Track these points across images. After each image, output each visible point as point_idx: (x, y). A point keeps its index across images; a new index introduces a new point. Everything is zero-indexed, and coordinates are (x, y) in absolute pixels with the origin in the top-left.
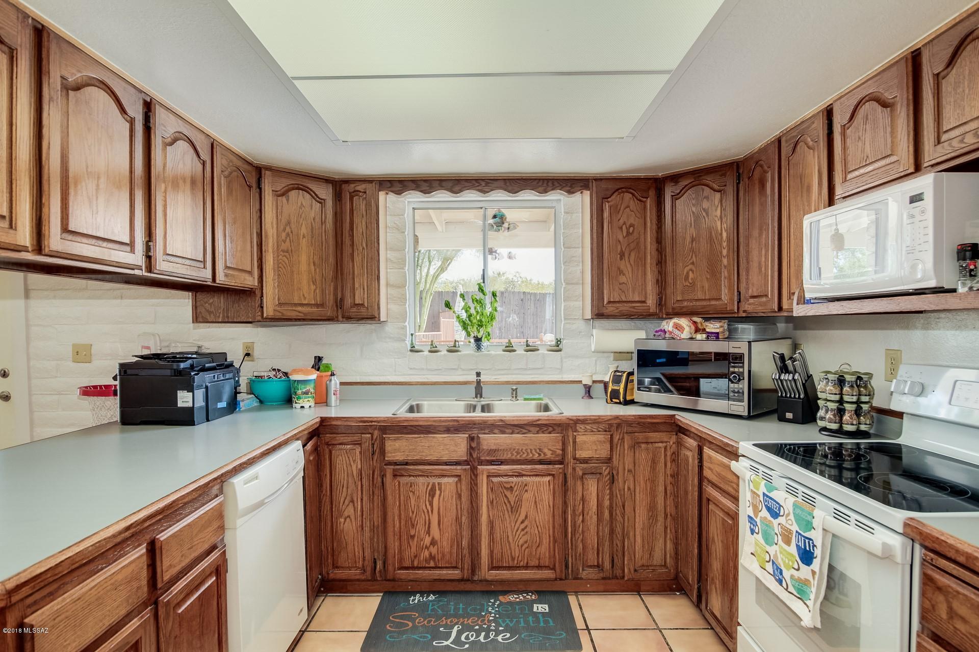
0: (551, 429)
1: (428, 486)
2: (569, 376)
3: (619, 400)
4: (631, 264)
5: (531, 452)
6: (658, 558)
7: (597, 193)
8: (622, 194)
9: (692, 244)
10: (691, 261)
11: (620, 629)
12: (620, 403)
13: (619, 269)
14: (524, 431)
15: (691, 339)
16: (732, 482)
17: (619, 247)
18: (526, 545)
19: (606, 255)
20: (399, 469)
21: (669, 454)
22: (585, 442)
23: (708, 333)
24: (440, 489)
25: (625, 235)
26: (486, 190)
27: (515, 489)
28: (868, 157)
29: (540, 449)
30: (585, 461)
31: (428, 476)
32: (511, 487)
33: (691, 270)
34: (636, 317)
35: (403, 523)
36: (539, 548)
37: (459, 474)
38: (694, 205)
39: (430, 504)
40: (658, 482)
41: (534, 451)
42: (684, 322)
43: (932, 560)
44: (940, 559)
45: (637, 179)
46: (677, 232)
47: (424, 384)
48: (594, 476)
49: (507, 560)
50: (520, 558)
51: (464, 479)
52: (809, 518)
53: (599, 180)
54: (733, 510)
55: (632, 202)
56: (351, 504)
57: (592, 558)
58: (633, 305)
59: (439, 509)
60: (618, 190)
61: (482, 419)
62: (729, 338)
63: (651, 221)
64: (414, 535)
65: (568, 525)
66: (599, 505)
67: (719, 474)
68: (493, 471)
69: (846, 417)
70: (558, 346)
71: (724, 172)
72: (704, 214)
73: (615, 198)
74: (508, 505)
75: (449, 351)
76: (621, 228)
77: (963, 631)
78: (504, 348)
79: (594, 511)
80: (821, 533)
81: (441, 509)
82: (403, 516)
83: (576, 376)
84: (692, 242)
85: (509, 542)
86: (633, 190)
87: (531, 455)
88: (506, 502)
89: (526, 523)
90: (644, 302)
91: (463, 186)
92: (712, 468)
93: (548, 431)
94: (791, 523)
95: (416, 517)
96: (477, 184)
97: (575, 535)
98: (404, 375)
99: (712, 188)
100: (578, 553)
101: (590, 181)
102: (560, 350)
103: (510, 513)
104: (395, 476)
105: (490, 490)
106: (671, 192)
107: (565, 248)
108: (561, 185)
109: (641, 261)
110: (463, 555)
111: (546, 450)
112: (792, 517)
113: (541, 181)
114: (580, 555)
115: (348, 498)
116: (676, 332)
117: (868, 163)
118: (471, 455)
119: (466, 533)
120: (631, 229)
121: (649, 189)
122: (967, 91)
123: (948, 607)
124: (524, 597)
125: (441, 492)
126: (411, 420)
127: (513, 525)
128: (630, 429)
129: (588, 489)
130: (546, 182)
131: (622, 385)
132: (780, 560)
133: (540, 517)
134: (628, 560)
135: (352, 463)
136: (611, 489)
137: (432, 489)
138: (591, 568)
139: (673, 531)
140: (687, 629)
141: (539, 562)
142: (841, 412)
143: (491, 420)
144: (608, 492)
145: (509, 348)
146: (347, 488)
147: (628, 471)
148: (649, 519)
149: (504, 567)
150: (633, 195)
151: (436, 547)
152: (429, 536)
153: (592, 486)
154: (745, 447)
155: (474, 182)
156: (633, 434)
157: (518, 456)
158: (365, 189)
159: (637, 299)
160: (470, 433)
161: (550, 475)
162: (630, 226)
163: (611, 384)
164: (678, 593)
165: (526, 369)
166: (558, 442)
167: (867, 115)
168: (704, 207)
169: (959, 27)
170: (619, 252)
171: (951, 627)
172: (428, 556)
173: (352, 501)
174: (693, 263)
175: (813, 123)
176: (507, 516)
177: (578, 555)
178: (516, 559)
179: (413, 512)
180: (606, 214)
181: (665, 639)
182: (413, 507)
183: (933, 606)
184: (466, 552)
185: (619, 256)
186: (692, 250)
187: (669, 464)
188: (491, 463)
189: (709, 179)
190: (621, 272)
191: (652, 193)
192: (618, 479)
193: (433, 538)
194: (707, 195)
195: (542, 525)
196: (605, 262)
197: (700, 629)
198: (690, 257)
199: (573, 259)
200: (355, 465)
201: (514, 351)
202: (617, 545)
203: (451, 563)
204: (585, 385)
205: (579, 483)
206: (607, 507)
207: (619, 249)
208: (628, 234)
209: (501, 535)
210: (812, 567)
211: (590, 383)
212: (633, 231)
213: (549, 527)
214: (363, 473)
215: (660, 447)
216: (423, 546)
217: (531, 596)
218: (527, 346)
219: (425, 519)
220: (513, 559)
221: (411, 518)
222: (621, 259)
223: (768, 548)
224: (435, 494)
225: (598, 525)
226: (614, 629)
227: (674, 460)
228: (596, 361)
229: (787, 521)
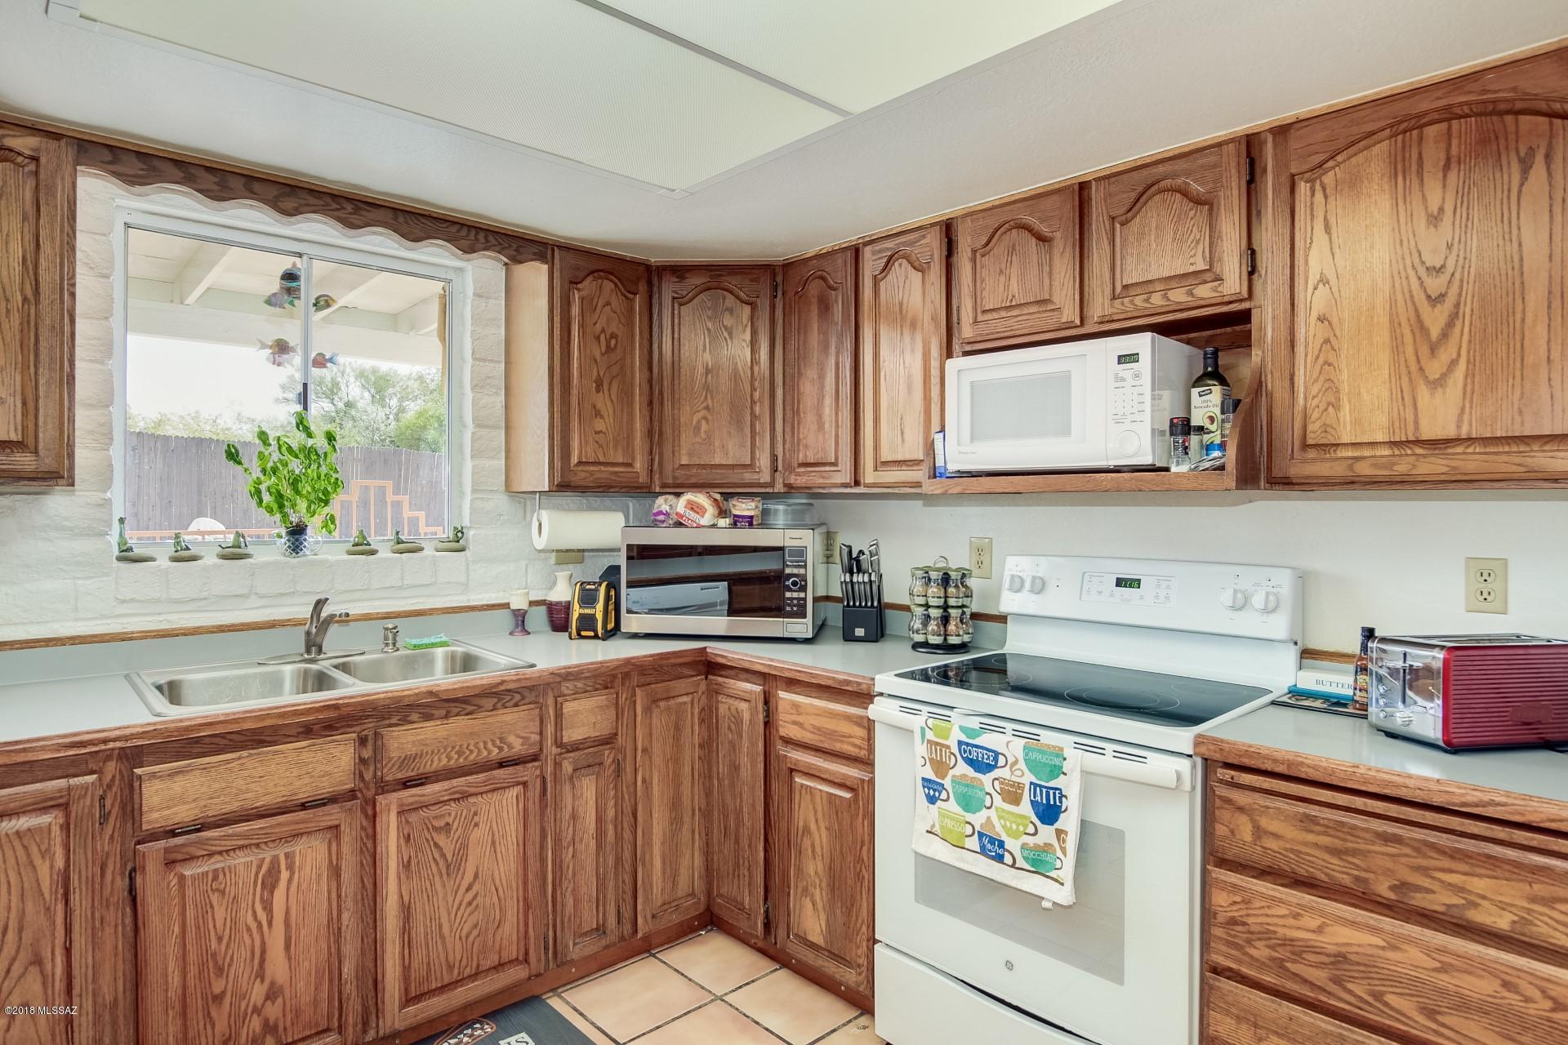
0: (518, 697)
1: (260, 867)
2: (480, 596)
3: (595, 631)
4: (612, 401)
5: (485, 748)
6: (683, 887)
7: (561, 272)
8: (600, 281)
9: (706, 379)
10: (705, 404)
11: (667, 1023)
12: (596, 637)
13: (594, 407)
14: (470, 708)
15: (714, 526)
16: (850, 737)
17: (595, 370)
18: (475, 932)
19: (575, 381)
20: (183, 845)
21: (696, 711)
22: (577, 712)
23: (735, 516)
24: (290, 867)
25: (603, 350)
26: (356, 222)
27: (455, 827)
28: (1014, 296)
29: (502, 739)
30: (575, 747)
31: (257, 845)
32: (448, 824)
33: (705, 418)
34: (617, 490)
35: (192, 971)
36: (500, 930)
37: (337, 823)
38: (709, 318)
39: (265, 908)
40: (684, 760)
41: (490, 745)
42: (701, 499)
43: (1232, 778)
44: (1243, 775)
45: (621, 260)
46: (682, 357)
47: (164, 636)
48: (591, 770)
49: (439, 975)
50: (464, 963)
51: (348, 830)
52: (1057, 761)
53: (568, 249)
54: (855, 778)
55: (614, 296)
56: (34, 971)
57: (589, 920)
58: (616, 469)
59: (287, 912)
60: (593, 272)
61: (390, 695)
62: (764, 525)
63: (641, 333)
64: (224, 993)
65: (547, 871)
66: (600, 820)
67: (819, 729)
68: (411, 800)
69: (952, 627)
70: (458, 541)
71: (755, 276)
72: (726, 334)
73: (588, 285)
74: (441, 862)
75: (224, 557)
76: (598, 338)
77: (1276, 849)
78: (349, 546)
79: (591, 832)
80: (1079, 776)
81: (293, 913)
82: (192, 957)
83: (493, 595)
84: (707, 374)
85: (442, 937)
86: (616, 277)
87: (485, 753)
88: (437, 856)
89: (476, 887)
90: (630, 465)
91: (302, 202)
92: (801, 721)
93: (512, 702)
94: (1019, 773)
95: (228, 947)
96: (335, 206)
97: (560, 885)
98: (103, 617)
99: (737, 297)
100: (567, 916)
101: (549, 247)
102: (462, 550)
103: (445, 876)
104: (170, 863)
105: (402, 841)
106: (673, 291)
107: (474, 359)
108: (500, 244)
109: (626, 394)
110: (344, 997)
111: (512, 739)
112: (1022, 765)
113: (466, 229)
114: (570, 918)
115: (24, 957)
116: (692, 515)
117: (1014, 303)
118: (361, 777)
119: (351, 949)
120: (613, 342)
121: (638, 280)
122: (1154, 246)
123: (1253, 827)
124: (470, 1036)
125: (292, 873)
126: (221, 722)
127: (450, 899)
128: (643, 680)
129: (582, 796)
130: (473, 233)
131: (600, 606)
132: (998, 828)
133: (502, 870)
134: (644, 902)
135: (38, 861)
136: (615, 787)
137: (269, 871)
138: (586, 936)
139: (703, 834)
140: (753, 981)
141: (500, 958)
142: (945, 620)
143: (409, 696)
144: (612, 793)
145: (362, 547)
146: (21, 930)
147: (643, 751)
148: (672, 824)
149: (432, 990)
150: (616, 285)
151: (280, 1000)
152: (262, 981)
153: (588, 788)
154: (885, 682)
155: (329, 200)
156: (648, 687)
157: (461, 760)
158: (36, 150)
159: (620, 460)
160: (358, 729)
161: (518, 784)
162: (611, 338)
163: (576, 606)
164: (703, 933)
165: (401, 588)
166: (533, 720)
167: (1014, 245)
168: (725, 324)
169: (1144, 172)
170: (594, 378)
171: (1259, 848)
172: (258, 1030)
173: (38, 961)
174: (707, 408)
175: (924, 237)
176: (438, 886)
177: (566, 920)
178: (457, 965)
179: (220, 939)
180: (575, 310)
181: (737, 1009)
182: (219, 924)
183: (1232, 832)
184: (350, 989)
185: (594, 385)
186: (706, 387)
187: (696, 727)
188: (406, 784)
189: (733, 283)
190: (598, 414)
191: (642, 287)
192: (625, 768)
193: (273, 984)
194: (730, 306)
195: (505, 884)
196: (575, 392)
197: (767, 974)
198: (702, 399)
199: (489, 381)
200: (47, 863)
201: (373, 552)
202: (623, 882)
203: (317, 1025)
204: (514, 611)
205: (567, 788)
206: (611, 821)
207: (595, 374)
208: (609, 350)
209: (425, 926)
210: (1057, 825)
211: (524, 606)
212: (616, 345)
213: (517, 884)
214: (74, 878)
215: (686, 703)
216: (246, 1010)
217: (482, 1029)
218: (398, 543)
219: (253, 946)
220: (450, 968)
221: (214, 955)
222: (598, 391)
223: (969, 817)
224: (277, 880)
225: (598, 855)
226: (658, 1028)
227: (703, 720)
228: (527, 566)
229: (1012, 773)
